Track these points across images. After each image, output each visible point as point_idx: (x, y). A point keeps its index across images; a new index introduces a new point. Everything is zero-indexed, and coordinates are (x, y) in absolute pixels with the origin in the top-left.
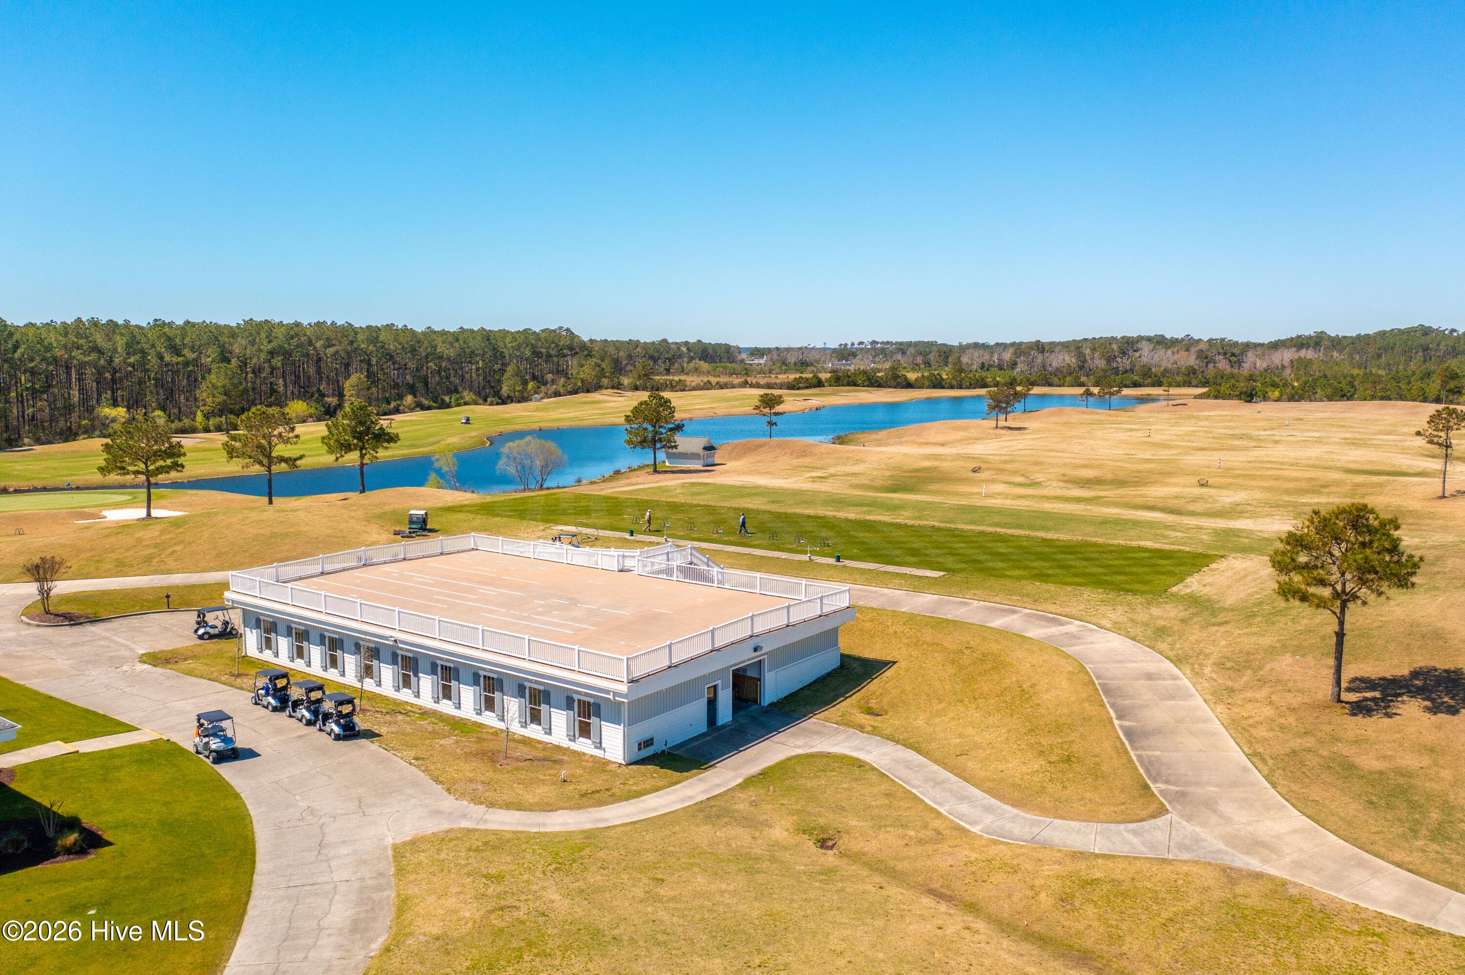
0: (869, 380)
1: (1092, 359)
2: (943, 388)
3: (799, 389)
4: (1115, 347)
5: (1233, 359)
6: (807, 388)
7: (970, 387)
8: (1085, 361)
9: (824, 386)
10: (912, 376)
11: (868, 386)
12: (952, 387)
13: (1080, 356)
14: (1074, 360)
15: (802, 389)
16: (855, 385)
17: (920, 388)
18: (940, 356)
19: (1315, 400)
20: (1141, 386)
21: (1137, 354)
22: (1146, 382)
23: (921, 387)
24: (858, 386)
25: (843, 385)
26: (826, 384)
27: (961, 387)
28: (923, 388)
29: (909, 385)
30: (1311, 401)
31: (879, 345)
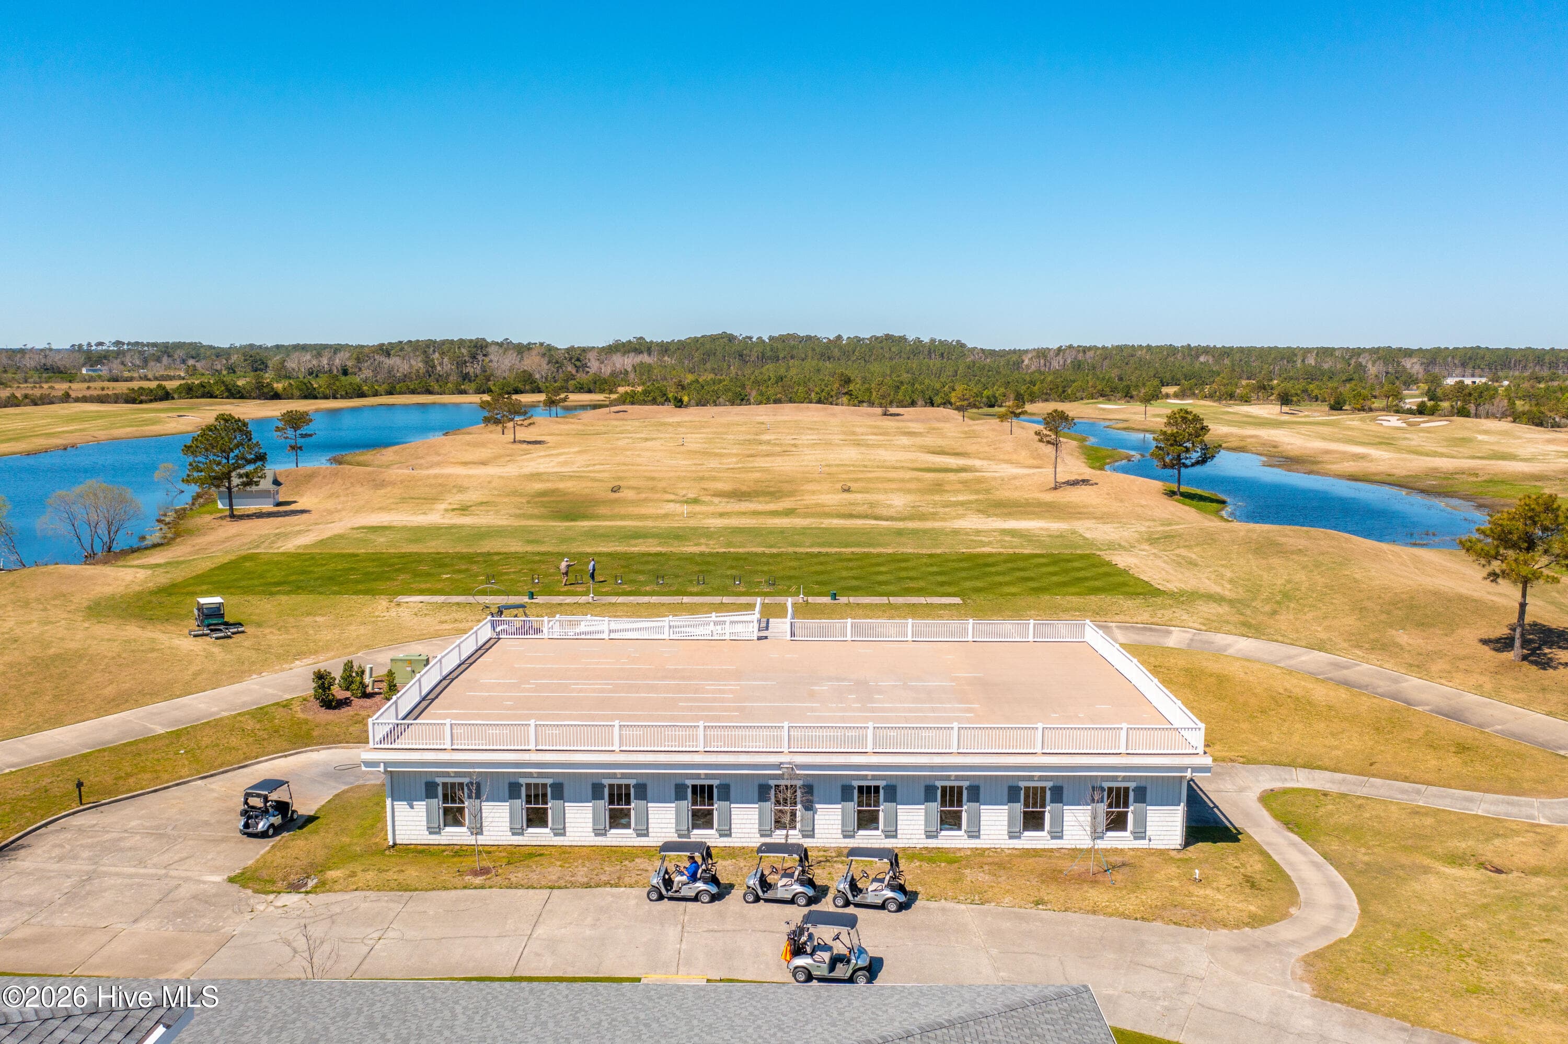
0: (228, 390)
1: (441, 364)
2: (315, 398)
3: (141, 402)
4: (464, 351)
5: (578, 363)
6: (151, 401)
7: (347, 396)
8: (434, 367)
9: (173, 398)
10: (279, 386)
11: (227, 398)
12: (326, 397)
13: (428, 361)
14: (421, 365)
15: (146, 402)
16: (212, 396)
17: (289, 398)
18: (245, 360)
19: (720, 405)
20: (522, 393)
21: (487, 359)
22: (527, 387)
23: (291, 397)
24: (216, 397)
25: (197, 397)
26: (176, 396)
27: (335, 398)
28: (292, 398)
29: (276, 396)
30: (716, 405)
31: (125, 347)
